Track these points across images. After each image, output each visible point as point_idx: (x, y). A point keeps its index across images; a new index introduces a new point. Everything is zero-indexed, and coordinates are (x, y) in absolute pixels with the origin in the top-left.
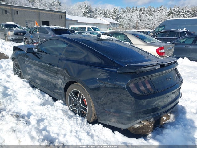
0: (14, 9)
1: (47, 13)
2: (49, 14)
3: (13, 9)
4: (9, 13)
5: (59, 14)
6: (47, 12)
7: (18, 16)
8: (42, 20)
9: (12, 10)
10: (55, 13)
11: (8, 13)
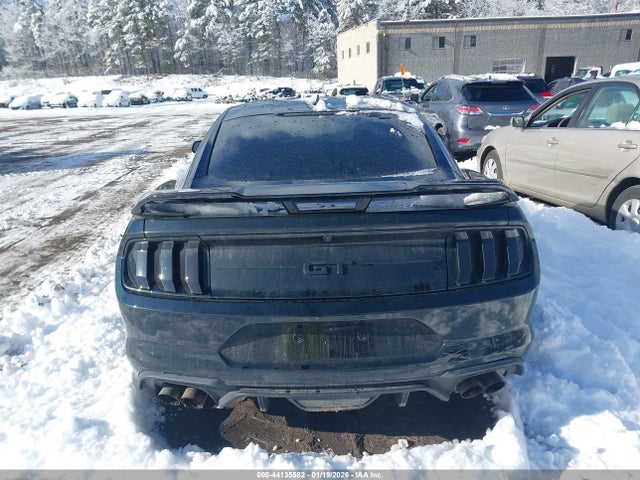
0: (466, 29)
1: (570, 30)
2: (580, 29)
3: (462, 32)
4: (450, 44)
5: (619, 23)
6: (572, 25)
7: (473, 49)
8: (547, 54)
9: (459, 34)
10: (604, 24)
11: (446, 45)
